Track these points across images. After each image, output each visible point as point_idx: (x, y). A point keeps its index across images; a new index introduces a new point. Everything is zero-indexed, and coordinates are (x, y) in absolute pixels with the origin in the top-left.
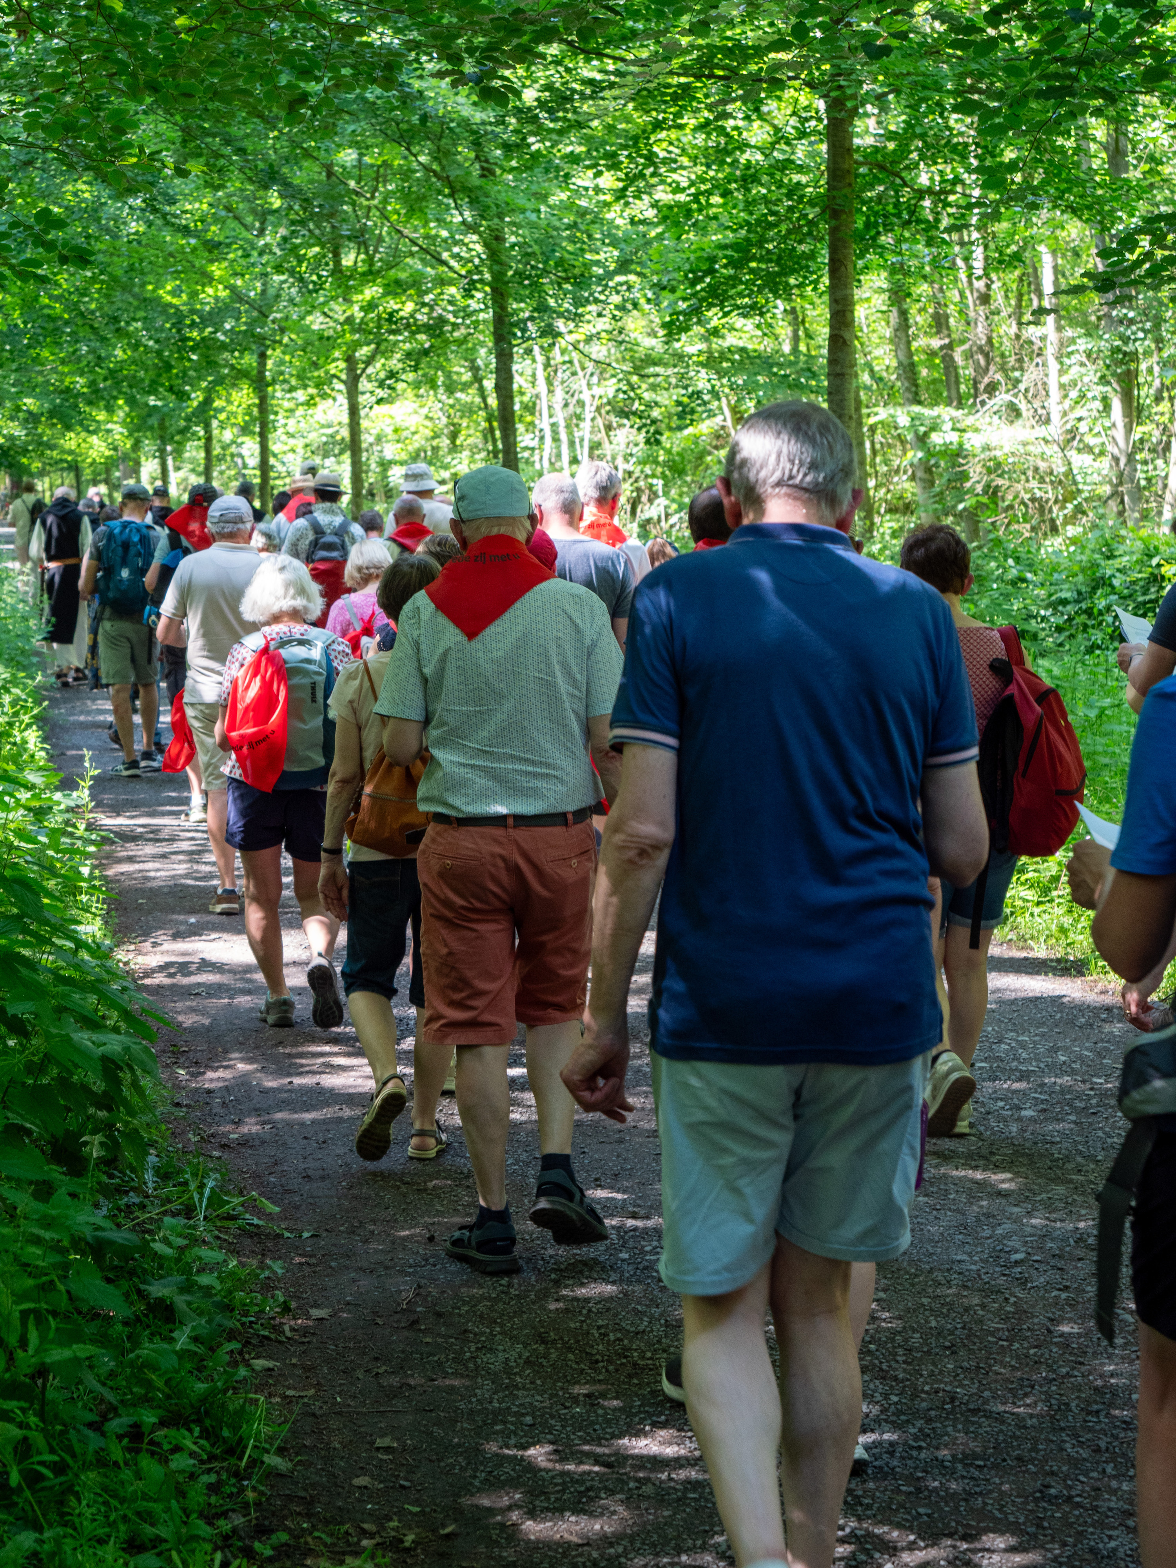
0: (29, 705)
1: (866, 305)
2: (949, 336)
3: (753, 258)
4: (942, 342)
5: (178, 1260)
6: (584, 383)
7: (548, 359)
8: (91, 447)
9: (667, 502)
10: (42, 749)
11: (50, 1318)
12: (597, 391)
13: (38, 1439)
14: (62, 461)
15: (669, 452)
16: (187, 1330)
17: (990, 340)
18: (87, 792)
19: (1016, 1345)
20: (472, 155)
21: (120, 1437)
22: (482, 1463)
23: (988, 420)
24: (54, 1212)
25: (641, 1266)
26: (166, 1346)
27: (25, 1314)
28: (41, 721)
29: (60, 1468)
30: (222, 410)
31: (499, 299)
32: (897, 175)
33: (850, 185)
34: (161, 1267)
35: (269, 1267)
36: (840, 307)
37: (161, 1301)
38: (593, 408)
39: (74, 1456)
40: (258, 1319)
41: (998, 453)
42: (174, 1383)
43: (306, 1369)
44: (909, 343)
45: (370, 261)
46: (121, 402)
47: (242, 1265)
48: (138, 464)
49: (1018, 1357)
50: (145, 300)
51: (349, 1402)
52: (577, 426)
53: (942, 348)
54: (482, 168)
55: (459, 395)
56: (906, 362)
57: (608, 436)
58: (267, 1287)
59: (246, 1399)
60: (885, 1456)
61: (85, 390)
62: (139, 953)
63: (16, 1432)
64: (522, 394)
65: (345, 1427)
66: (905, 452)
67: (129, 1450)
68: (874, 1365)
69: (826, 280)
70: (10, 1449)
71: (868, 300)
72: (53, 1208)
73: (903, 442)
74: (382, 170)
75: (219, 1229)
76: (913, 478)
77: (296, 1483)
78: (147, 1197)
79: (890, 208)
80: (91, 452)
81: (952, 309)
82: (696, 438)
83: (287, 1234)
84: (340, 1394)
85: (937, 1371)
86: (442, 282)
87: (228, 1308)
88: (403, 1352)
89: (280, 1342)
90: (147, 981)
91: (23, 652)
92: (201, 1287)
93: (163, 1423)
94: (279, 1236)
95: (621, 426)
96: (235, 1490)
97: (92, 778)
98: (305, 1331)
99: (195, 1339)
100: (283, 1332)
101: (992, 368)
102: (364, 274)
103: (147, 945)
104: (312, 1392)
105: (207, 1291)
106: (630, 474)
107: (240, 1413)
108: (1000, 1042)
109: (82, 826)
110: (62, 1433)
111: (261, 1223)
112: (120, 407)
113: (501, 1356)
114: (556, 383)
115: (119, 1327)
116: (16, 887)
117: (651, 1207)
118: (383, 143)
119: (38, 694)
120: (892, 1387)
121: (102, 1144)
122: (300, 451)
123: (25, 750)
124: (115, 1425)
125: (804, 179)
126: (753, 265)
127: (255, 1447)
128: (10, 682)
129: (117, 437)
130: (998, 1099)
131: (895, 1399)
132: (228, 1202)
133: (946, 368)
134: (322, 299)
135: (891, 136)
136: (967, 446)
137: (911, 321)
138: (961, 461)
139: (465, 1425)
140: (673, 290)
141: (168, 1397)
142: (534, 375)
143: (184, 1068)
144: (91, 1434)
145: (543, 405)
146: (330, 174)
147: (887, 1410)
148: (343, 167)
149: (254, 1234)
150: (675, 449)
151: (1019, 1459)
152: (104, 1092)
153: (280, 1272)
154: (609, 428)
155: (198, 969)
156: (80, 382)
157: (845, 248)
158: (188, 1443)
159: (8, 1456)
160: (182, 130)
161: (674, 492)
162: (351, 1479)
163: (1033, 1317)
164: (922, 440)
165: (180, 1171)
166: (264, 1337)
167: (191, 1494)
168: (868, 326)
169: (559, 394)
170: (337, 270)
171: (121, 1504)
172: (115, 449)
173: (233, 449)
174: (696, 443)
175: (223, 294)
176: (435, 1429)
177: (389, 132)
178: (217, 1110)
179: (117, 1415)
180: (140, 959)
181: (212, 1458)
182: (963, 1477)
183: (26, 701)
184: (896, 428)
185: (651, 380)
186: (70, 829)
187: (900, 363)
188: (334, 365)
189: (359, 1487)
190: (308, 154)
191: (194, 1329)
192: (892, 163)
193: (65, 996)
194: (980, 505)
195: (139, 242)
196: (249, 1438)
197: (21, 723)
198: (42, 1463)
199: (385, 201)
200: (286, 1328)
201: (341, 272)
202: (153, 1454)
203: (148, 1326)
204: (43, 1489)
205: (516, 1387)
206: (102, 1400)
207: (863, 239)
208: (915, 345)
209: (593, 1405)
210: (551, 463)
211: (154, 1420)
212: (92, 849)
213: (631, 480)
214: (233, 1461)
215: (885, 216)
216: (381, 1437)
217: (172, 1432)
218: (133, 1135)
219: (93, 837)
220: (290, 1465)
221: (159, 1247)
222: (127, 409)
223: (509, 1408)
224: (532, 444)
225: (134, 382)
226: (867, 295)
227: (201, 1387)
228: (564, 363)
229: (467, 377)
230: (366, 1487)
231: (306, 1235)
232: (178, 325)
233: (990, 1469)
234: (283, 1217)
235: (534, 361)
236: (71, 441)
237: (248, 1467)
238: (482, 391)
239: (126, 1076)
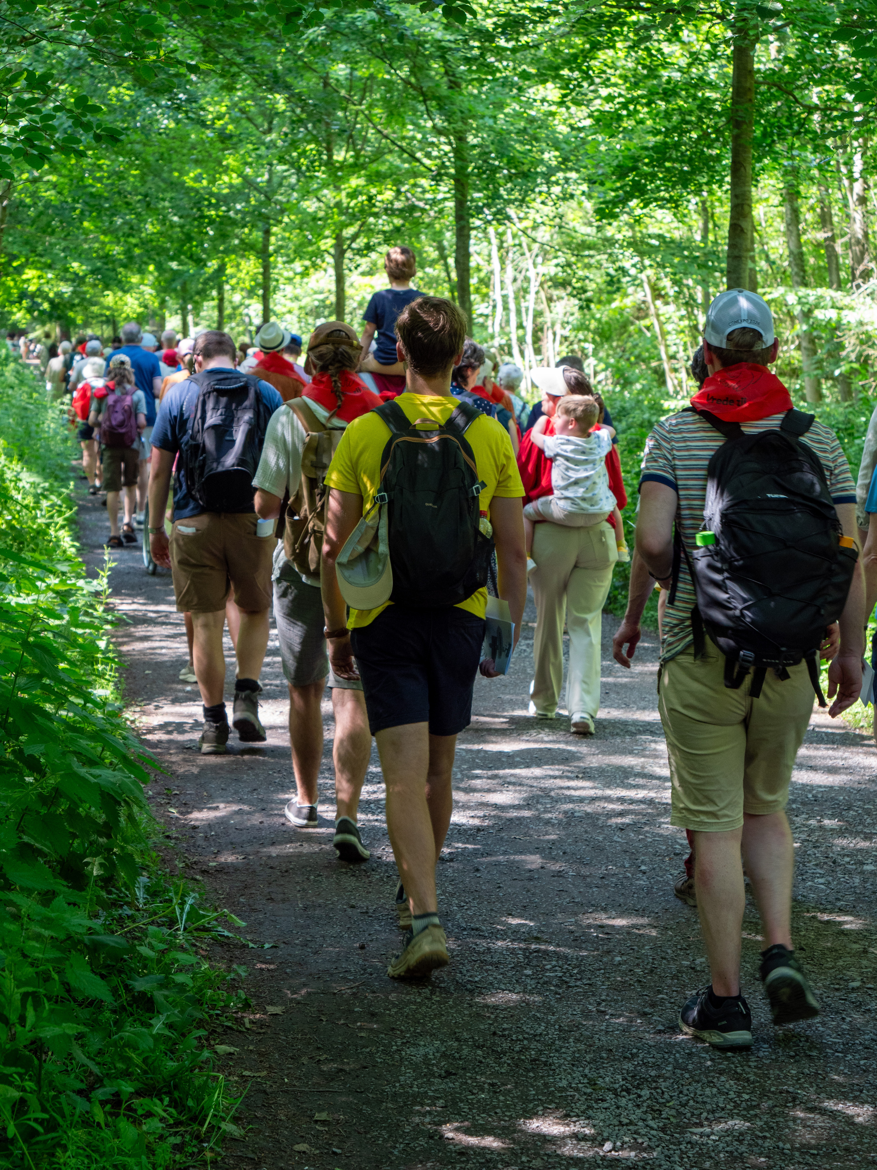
0: (63, 509)
1: (764, 204)
2: (832, 230)
3: (670, 159)
4: (826, 235)
5: (159, 961)
6: (530, 262)
7: (502, 242)
8: (126, 304)
9: (596, 362)
10: (73, 546)
11: (45, 1000)
12: (541, 269)
13: (33, 1100)
14: (102, 315)
15: (599, 321)
16: (162, 1018)
17: (866, 235)
18: (105, 580)
19: (850, 1057)
20: (442, 70)
21: (103, 1103)
22: (401, 1137)
23: (862, 300)
24: (53, 915)
25: (541, 981)
26: (144, 1030)
27: (25, 996)
28: (71, 522)
29: (51, 1126)
30: (232, 276)
31: (460, 188)
32: (790, 93)
33: (750, 100)
34: (145, 967)
35: (234, 971)
36: (739, 201)
37: (143, 994)
38: (538, 284)
39: (63, 1116)
40: (223, 1012)
41: (869, 328)
42: (150, 1061)
43: (260, 1054)
44: (799, 236)
45: (357, 156)
46: (151, 268)
47: (212, 967)
48: (163, 318)
49: (850, 1067)
50: (172, 183)
51: (295, 1083)
52: (524, 297)
53: (826, 239)
54: (450, 81)
55: (428, 270)
56: (796, 251)
57: (549, 307)
58: (233, 986)
59: (208, 1077)
60: (735, 1143)
61: (122, 257)
62: (144, 713)
63: (16, 1094)
64: (479, 270)
65: (290, 1102)
66: (793, 324)
67: (111, 1114)
68: (731, 1069)
69: (728, 179)
70: (9, 1107)
71: (767, 199)
72: (53, 911)
73: (793, 318)
74: (369, 82)
75: (196, 938)
76: (799, 348)
77: (247, 1147)
78: (138, 910)
79: (784, 121)
80: (125, 308)
81: (835, 210)
82: (621, 311)
83: (251, 945)
84: (287, 1075)
85: (782, 1076)
86: (416, 175)
87: (199, 1002)
88: (341, 1044)
89: (240, 1032)
90: (149, 737)
91: (62, 468)
92: (177, 985)
93: (138, 1094)
94: (245, 946)
95: (560, 298)
96: (196, 1150)
97: (110, 569)
98: (260, 1024)
99: (170, 1026)
100: (244, 1024)
101: (867, 258)
102: (351, 166)
103: (151, 707)
104: (264, 1073)
105: (182, 988)
106: (566, 338)
107: (203, 1087)
108: (849, 809)
109: (100, 608)
110: (55, 1097)
111: (230, 935)
112: (151, 273)
113: (422, 1051)
114: (507, 262)
115: (108, 1014)
116: (37, 650)
117: (553, 933)
118: (369, 59)
119: (69, 501)
120: (744, 1087)
121: (101, 865)
122: (296, 312)
123: (59, 546)
124: (99, 1094)
125: (713, 95)
126: (668, 164)
127: (215, 1116)
128: (47, 490)
129: (147, 297)
130: (844, 855)
131: (746, 1097)
132: (204, 916)
133: (829, 257)
134: (315, 186)
135: (787, 60)
136: (844, 322)
137: (802, 217)
138: (839, 333)
139: (390, 1105)
140: (602, 184)
141: (145, 1072)
142: (489, 255)
143: (176, 808)
144: (78, 1099)
145: (496, 279)
146: (326, 84)
147: (739, 1105)
148: (337, 80)
149: (223, 943)
150: (605, 319)
151: (847, 1149)
152: (105, 823)
153: (243, 974)
154: (550, 299)
155: (191, 728)
156: (117, 250)
157: (745, 152)
158: (159, 1110)
159: (7, 1113)
160: (203, 41)
161: (602, 354)
162: (293, 1145)
163: (865, 1034)
164: (807, 315)
165: (166, 891)
166: (227, 1027)
167: (159, 1151)
168: (766, 221)
169: (510, 272)
170: (330, 163)
171: (101, 1157)
172: (146, 307)
173: (241, 310)
174: (621, 314)
175: (237, 181)
176: (364, 1107)
177: (374, 50)
178: (200, 842)
179: (103, 1086)
180: (144, 719)
181: (178, 1123)
182: (799, 1163)
183: (60, 506)
184: (786, 305)
185: (586, 260)
186: (90, 611)
187: (791, 253)
188: (323, 241)
189: (299, 1152)
190: (308, 67)
191: (168, 1017)
192: (786, 83)
193: (72, 740)
194: (853, 371)
195: (167, 135)
196: (210, 1107)
197: (57, 524)
198: (36, 1120)
199: (371, 106)
200: (246, 1020)
201: (332, 164)
202: (129, 1117)
203: (132, 1015)
204: (37, 1143)
205: (433, 1075)
206: (91, 1073)
207: (760, 145)
208: (803, 238)
209: (495, 1092)
210: (502, 328)
211: (131, 1090)
212: (108, 627)
213: (567, 343)
214: (196, 1127)
215: (779, 127)
216: (319, 1112)
217: (145, 1101)
218: (127, 859)
219: (110, 618)
220: (243, 1132)
221: (144, 950)
222: (156, 274)
223: (426, 1092)
224: (487, 312)
225: (162, 251)
226: (765, 195)
227: (171, 1065)
228: (515, 245)
229: (434, 254)
230: (304, 1152)
231: (267, 946)
232: (198, 204)
233: (822, 1157)
234: (249, 930)
235: (490, 243)
236: (109, 298)
237: (207, 1131)
238: (446, 265)
239: (123, 811)
